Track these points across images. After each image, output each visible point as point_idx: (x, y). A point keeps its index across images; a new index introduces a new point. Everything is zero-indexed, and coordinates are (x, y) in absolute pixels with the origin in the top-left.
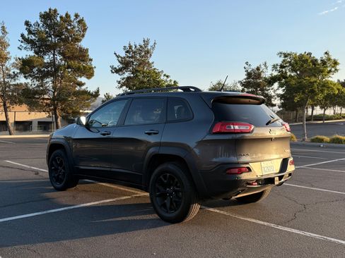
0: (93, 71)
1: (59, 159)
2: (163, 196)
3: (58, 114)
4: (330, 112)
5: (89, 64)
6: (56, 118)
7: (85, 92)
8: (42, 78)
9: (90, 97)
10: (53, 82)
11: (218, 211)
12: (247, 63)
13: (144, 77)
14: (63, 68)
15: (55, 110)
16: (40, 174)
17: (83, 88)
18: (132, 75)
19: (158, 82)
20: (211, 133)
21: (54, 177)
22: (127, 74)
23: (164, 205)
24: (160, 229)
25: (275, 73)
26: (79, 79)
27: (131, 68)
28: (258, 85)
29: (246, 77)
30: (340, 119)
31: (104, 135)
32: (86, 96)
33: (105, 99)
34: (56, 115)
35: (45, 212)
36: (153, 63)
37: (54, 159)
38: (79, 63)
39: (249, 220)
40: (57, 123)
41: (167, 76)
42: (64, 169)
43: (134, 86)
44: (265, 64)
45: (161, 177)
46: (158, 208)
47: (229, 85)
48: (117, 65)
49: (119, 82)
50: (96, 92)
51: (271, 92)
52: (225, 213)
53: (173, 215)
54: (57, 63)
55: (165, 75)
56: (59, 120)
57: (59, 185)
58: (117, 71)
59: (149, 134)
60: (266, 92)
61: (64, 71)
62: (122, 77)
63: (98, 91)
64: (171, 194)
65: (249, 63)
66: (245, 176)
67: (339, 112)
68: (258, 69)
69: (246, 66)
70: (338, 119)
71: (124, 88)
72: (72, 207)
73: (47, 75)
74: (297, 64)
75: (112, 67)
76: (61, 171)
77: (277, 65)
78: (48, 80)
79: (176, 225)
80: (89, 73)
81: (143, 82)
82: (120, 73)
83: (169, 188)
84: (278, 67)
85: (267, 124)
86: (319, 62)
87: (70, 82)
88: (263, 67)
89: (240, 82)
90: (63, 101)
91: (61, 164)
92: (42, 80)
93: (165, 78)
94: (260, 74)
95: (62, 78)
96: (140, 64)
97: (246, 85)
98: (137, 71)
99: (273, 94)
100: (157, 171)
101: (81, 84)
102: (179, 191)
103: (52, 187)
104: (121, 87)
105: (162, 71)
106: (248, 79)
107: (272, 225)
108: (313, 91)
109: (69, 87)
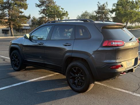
0: (27, 6)
1: (16, 55)
2: (74, 78)
3: (11, 27)
4: (134, 25)
5: (25, 3)
6: (11, 29)
7: (24, 16)
8: (3, 10)
9: (26, 19)
10: (8, 11)
11: (100, 84)
12: (98, 2)
13: (52, 9)
14: (13, 5)
15: (10, 25)
16: (6, 60)
17: (23, 14)
18: (46, 8)
19: (59, 11)
20: (102, 46)
21: (14, 64)
22: (43, 8)
23: (74, 83)
24: (73, 97)
25: (114, 8)
26: (21, 10)
27: (45, 4)
28: (103, 13)
29: (98, 9)
30: (138, 28)
31: (40, 44)
32: (24, 18)
33: (32, 19)
34: (10, 27)
35: (11, 86)
36: (55, 2)
37: (13, 55)
38: (20, 2)
39: (117, 89)
40: (11, 31)
41: (63, 9)
42: (19, 61)
43: (47, 13)
44: (107, 3)
45: (73, 69)
46: (71, 85)
47: (90, 13)
48: (39, 3)
49: (40, 12)
50: (29, 16)
51: (109, 16)
52: (104, 85)
53: (79, 88)
54: (10, 2)
55: (61, 8)
56: (12, 30)
57: (16, 68)
58: (39, 6)
59: (65, 45)
60: (107, 16)
61: (13, 6)
62: (41, 9)
63: (30, 16)
64: (78, 78)
65: (99, 3)
66: (120, 70)
67: (138, 25)
68: (103, 5)
69: (98, 4)
70: (137, 28)
71: (42, 14)
72: (25, 82)
73: (5, 8)
74: (124, 3)
75: (36, 4)
76: (17, 61)
77: (115, 4)
78: (6, 10)
79: (81, 94)
80: (25, 7)
81: (51, 12)
82: (40, 7)
83: (77, 74)
84: (116, 5)
85: (130, 40)
86: (135, 3)
87: (16, 11)
88: (106, 4)
89: (95, 12)
90: (14, 20)
91: (17, 58)
92: (3, 11)
93: (62, 10)
94: (104, 8)
95: (13, 9)
96: (49, 3)
97: (98, 13)
98: (48, 6)
99: (110, 17)
100: (70, 65)
101: (21, 12)
102: (83, 77)
103: (13, 69)
104: (40, 14)
105: (60, 6)
106: (99, 10)
107: (130, 93)
108: (131, 17)
109: (16, 14)
